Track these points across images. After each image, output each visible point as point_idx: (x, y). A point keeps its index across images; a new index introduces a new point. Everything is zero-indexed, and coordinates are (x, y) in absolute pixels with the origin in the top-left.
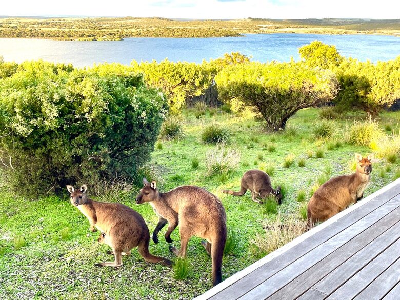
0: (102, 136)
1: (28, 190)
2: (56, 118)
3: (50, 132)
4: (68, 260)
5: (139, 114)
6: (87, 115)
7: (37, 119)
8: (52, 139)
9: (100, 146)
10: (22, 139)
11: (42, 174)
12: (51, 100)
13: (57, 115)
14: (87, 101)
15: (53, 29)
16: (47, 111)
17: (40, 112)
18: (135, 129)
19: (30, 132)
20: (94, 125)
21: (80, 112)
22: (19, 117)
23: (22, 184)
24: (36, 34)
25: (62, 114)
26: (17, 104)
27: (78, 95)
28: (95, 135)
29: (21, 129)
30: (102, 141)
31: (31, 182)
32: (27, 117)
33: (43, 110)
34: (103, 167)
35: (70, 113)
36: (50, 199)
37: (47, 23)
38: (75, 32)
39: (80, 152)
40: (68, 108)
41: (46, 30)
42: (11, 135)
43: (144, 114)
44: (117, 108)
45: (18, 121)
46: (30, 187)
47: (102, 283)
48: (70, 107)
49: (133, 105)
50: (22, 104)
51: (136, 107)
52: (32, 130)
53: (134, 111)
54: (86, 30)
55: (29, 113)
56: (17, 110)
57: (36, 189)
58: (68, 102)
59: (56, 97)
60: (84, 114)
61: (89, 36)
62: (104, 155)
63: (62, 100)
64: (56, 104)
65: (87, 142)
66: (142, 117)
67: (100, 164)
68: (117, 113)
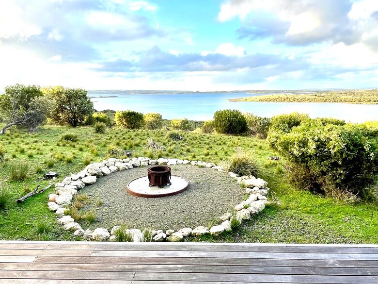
0: (340, 163)
1: (296, 185)
2: (314, 149)
3: (310, 156)
4: (304, 222)
5: (369, 154)
6: (331, 149)
7: (304, 148)
8: (311, 160)
9: (338, 168)
10: (296, 157)
11: (304, 177)
12: (313, 139)
13: (315, 147)
14: (333, 142)
15: (349, 97)
16: (310, 145)
17: (307, 145)
18: (364, 162)
19: (300, 154)
20: (335, 156)
21: (328, 148)
22: (296, 146)
23: (294, 181)
24: (336, 100)
25: (318, 147)
26: (296, 140)
27: (328, 138)
28: (335, 162)
29: (296, 152)
30: (340, 166)
31: (298, 181)
32: (300, 147)
33: (308, 144)
34: (338, 181)
35: (322, 147)
36: (306, 192)
37: (345, 93)
38: (364, 98)
39: (325, 170)
40: (321, 145)
41: (343, 97)
42: (291, 154)
43: (372, 154)
44: (352, 148)
45: (295, 148)
46: (297, 183)
47: (317, 238)
48: (323, 144)
49: (365, 147)
50: (298, 140)
51: (367, 149)
52: (301, 154)
53: (365, 152)
54: (373, 97)
55: (301, 145)
56: (296, 143)
57: (300, 185)
58: (323, 141)
59: (316, 138)
60: (330, 149)
61: (375, 101)
62: (340, 174)
63: (319, 140)
64: (316, 141)
65: (330, 165)
66: (371, 155)
67: (337, 179)
68: (352, 151)
